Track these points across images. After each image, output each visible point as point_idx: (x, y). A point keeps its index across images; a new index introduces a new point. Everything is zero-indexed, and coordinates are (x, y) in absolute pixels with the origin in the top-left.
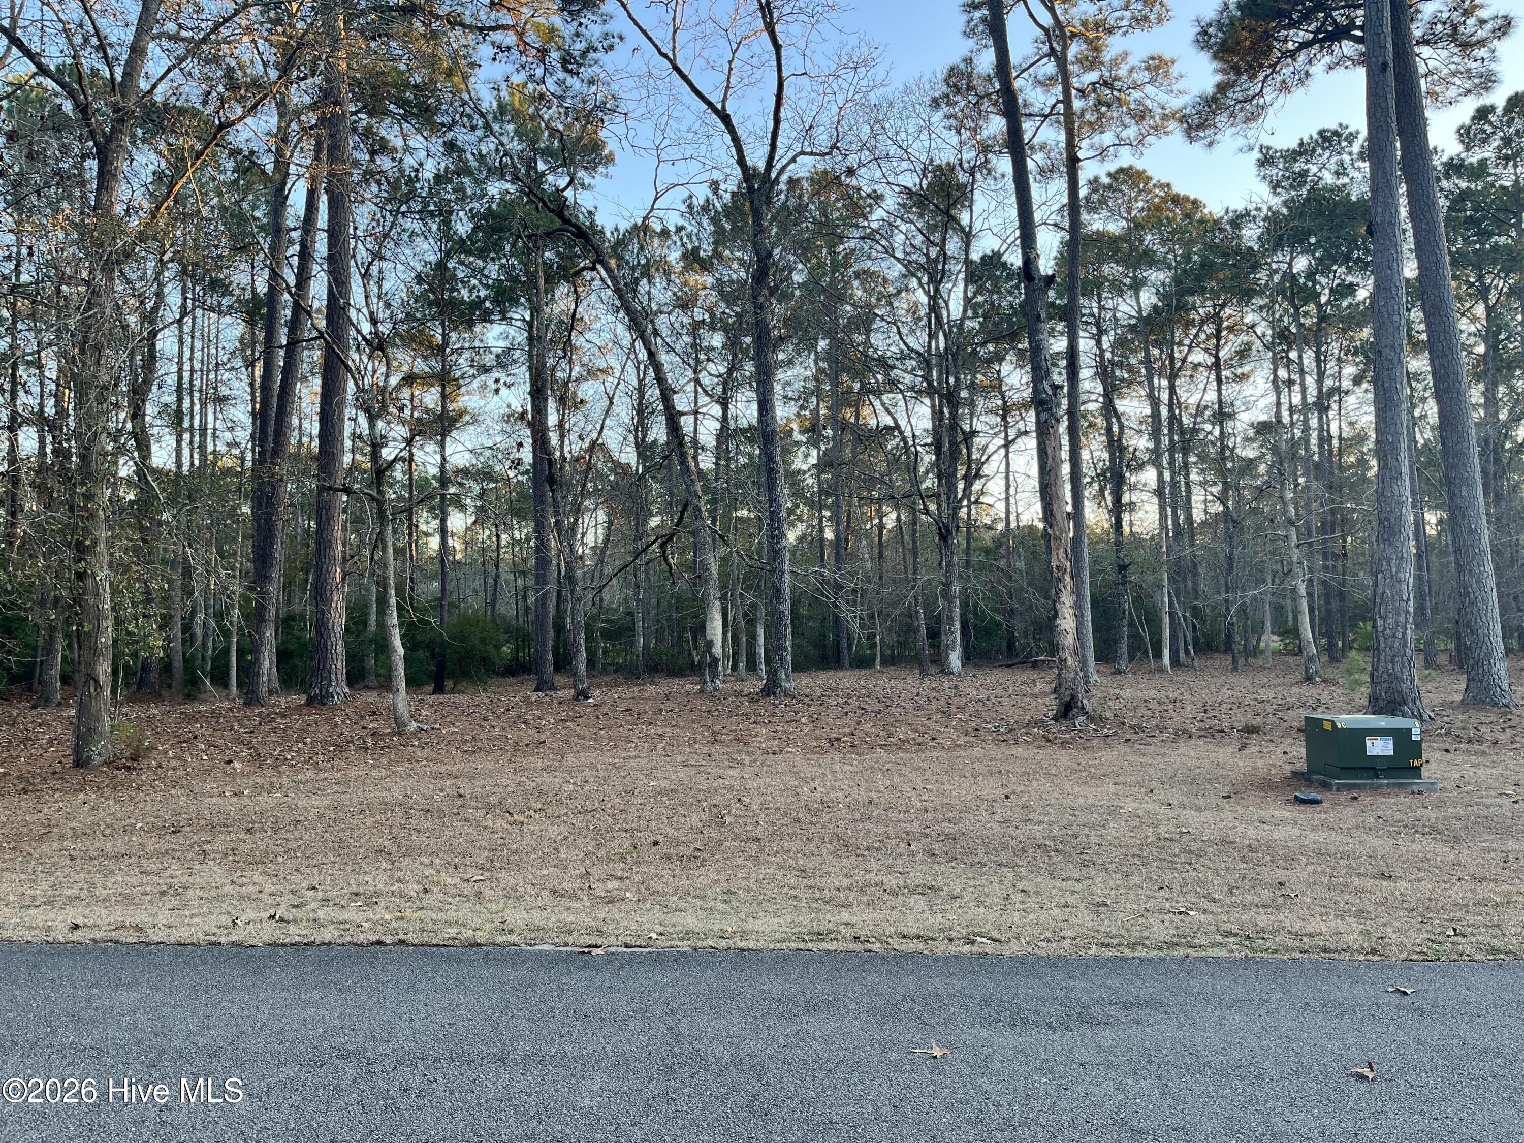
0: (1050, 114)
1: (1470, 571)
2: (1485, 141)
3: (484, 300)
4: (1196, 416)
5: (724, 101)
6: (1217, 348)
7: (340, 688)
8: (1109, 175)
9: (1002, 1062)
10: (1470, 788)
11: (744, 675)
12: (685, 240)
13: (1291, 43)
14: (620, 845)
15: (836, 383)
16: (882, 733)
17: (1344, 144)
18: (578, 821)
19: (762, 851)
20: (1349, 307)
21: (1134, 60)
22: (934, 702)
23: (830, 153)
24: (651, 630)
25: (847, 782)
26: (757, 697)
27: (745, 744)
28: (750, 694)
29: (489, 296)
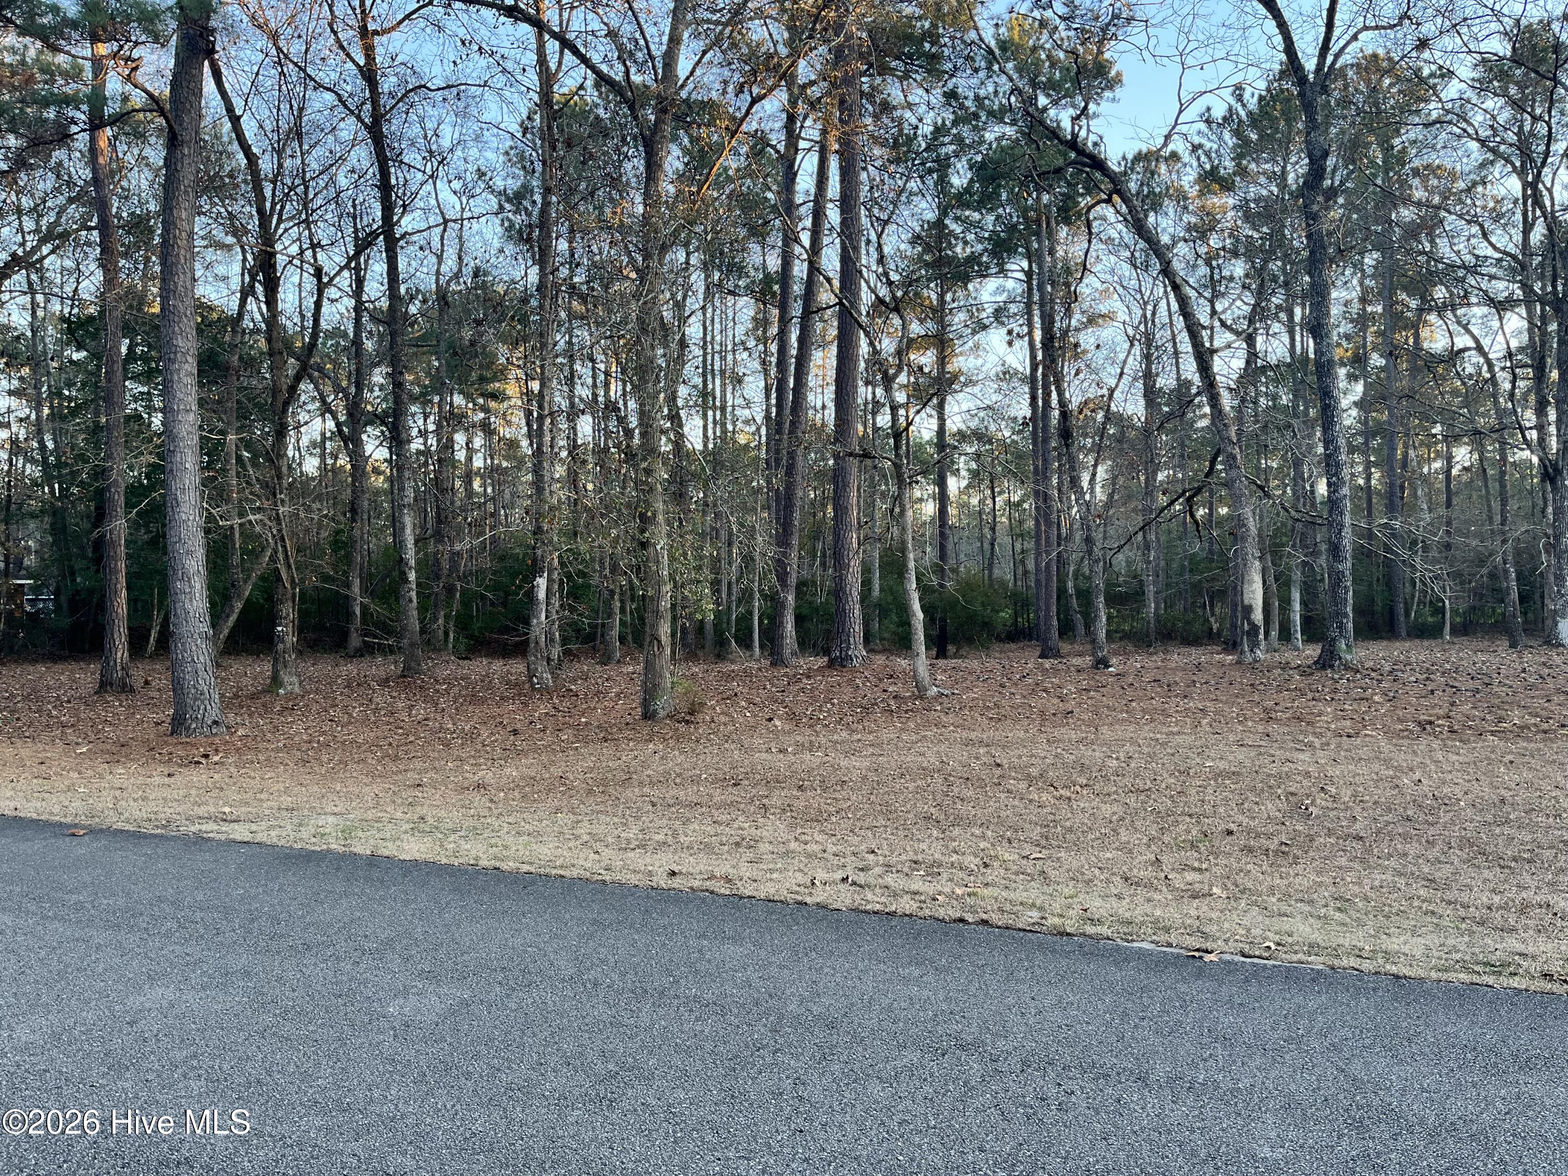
7: (858, 650)
11: (1276, 644)
12: (1203, 158)
14: (1188, 832)
15: (1390, 304)
16: (1488, 717)
18: (1132, 800)
19: (1368, 851)
23: (1400, 24)
24: (1164, 595)
25: (1459, 775)
26: (1308, 670)
27: (1308, 723)
28: (1299, 666)
29: (986, 250)
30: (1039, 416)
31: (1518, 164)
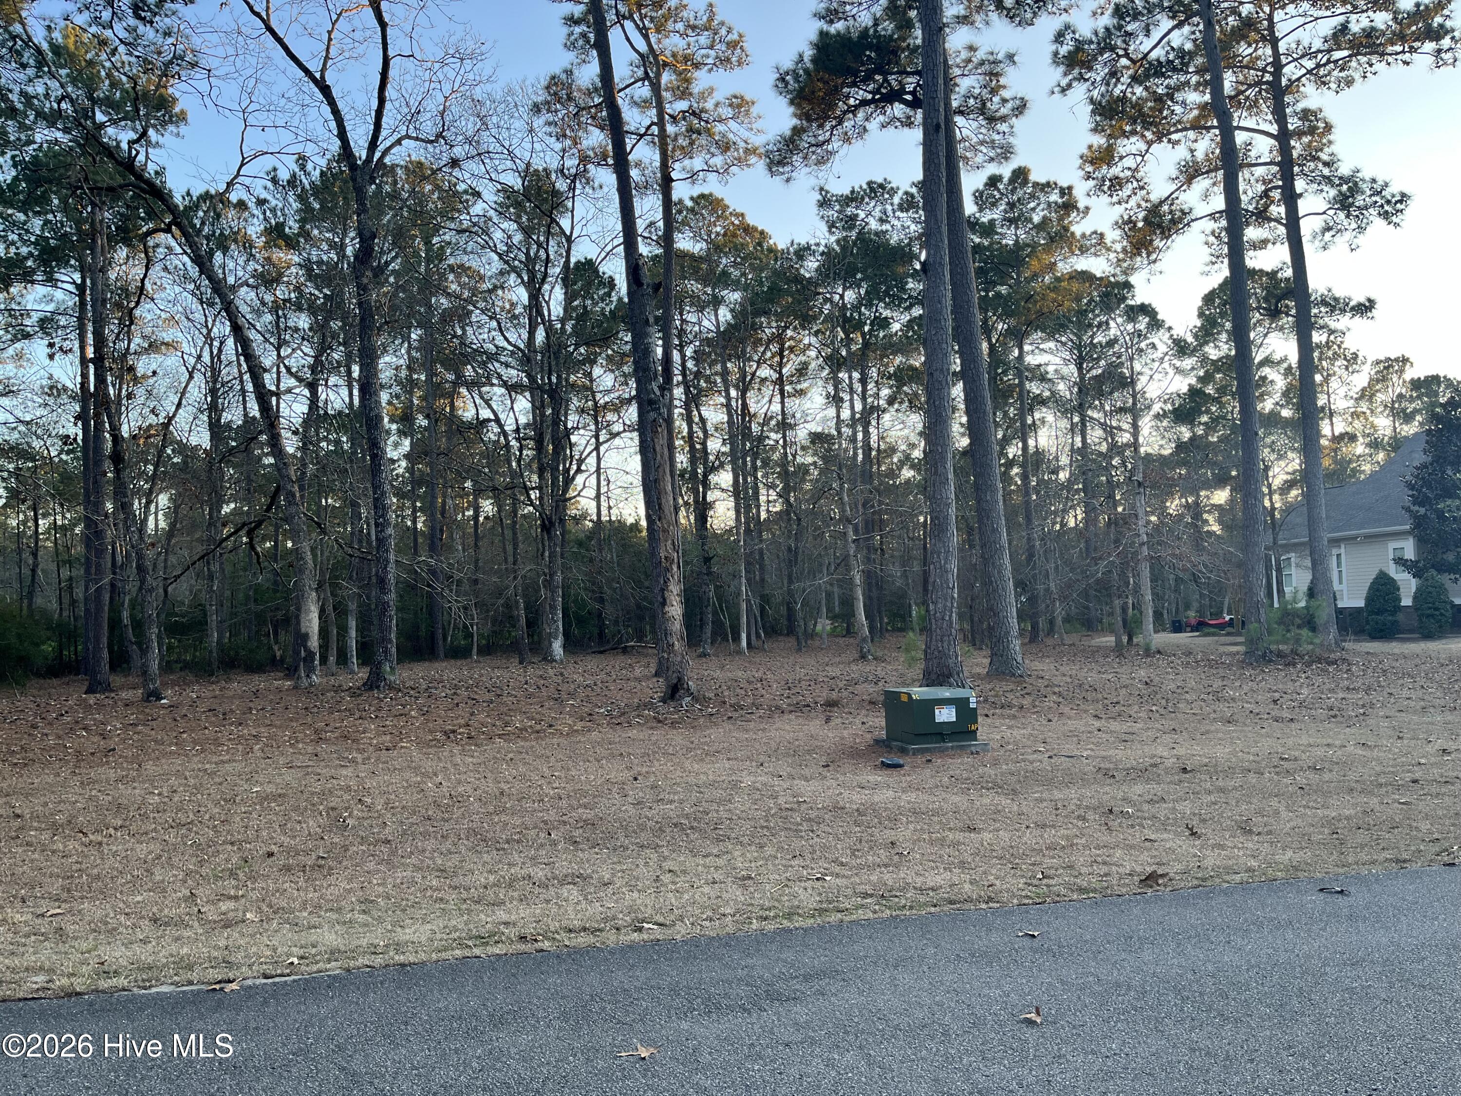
0: (645, 134)
1: (993, 564)
2: (994, 204)
3: (26, 258)
4: (763, 425)
5: (323, 71)
6: (781, 365)
8: (692, 198)
9: (710, 1053)
10: (1010, 747)
11: (334, 668)
12: (268, 213)
13: (852, 100)
14: (227, 860)
15: (431, 374)
16: (498, 723)
17: (887, 196)
18: (171, 836)
19: (393, 852)
20: (884, 336)
21: (719, 96)
22: (543, 689)
23: (436, 141)
24: (227, 624)
25: (472, 774)
26: (358, 692)
27: (353, 741)
28: (351, 688)
29: (30, 254)
30: (92, 439)
31: (526, 278)
